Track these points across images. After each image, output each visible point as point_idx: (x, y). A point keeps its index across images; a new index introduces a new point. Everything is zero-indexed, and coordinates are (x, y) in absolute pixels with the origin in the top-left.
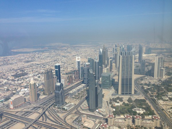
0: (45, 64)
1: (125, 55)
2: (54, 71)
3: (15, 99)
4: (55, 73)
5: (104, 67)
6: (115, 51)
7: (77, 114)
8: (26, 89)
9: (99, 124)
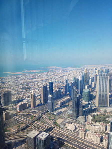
0: (43, 81)
1: (102, 76)
2: (49, 86)
3: (21, 105)
4: (49, 88)
5: (85, 84)
6: (95, 73)
7: (63, 119)
8: (29, 98)
9: (79, 128)
